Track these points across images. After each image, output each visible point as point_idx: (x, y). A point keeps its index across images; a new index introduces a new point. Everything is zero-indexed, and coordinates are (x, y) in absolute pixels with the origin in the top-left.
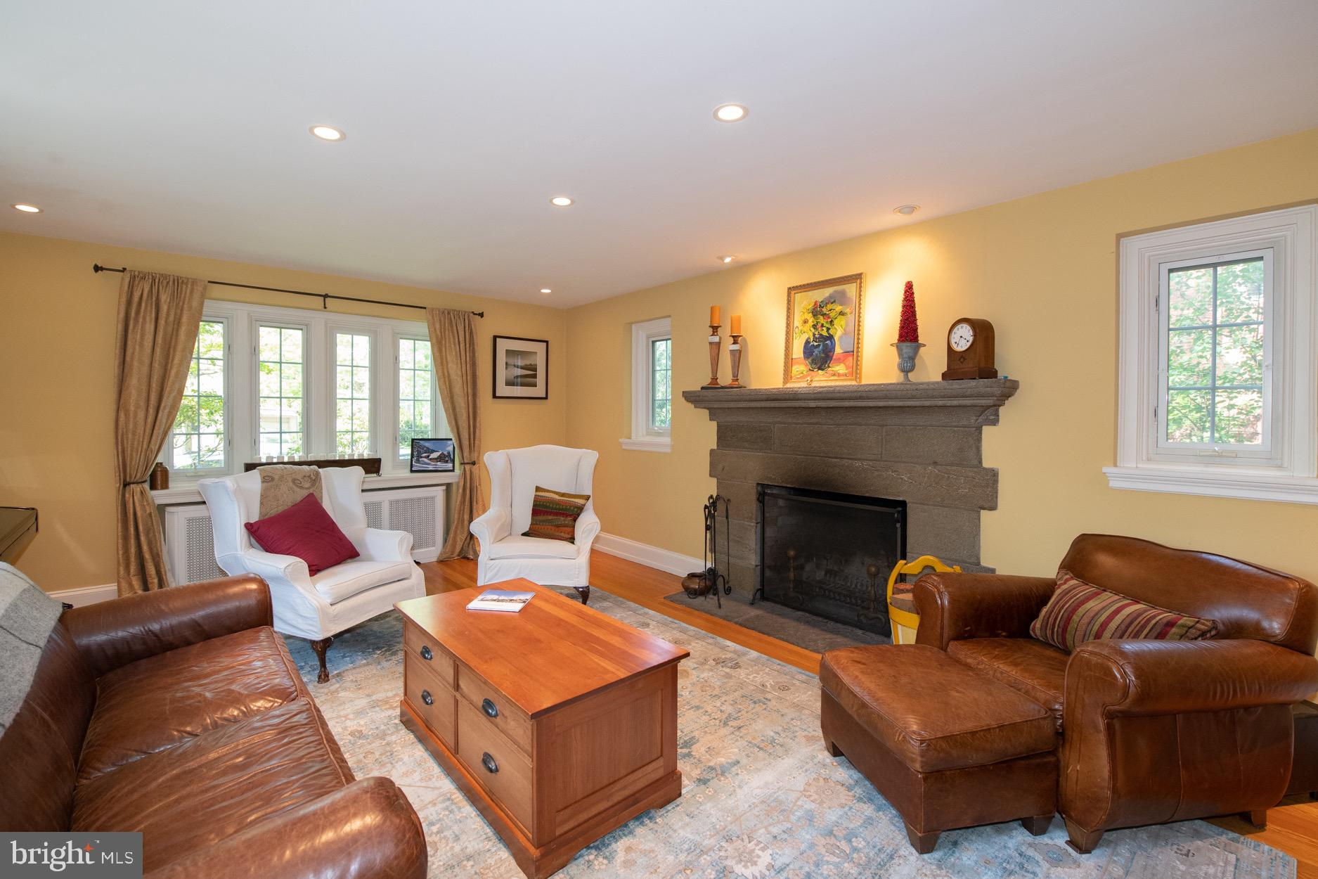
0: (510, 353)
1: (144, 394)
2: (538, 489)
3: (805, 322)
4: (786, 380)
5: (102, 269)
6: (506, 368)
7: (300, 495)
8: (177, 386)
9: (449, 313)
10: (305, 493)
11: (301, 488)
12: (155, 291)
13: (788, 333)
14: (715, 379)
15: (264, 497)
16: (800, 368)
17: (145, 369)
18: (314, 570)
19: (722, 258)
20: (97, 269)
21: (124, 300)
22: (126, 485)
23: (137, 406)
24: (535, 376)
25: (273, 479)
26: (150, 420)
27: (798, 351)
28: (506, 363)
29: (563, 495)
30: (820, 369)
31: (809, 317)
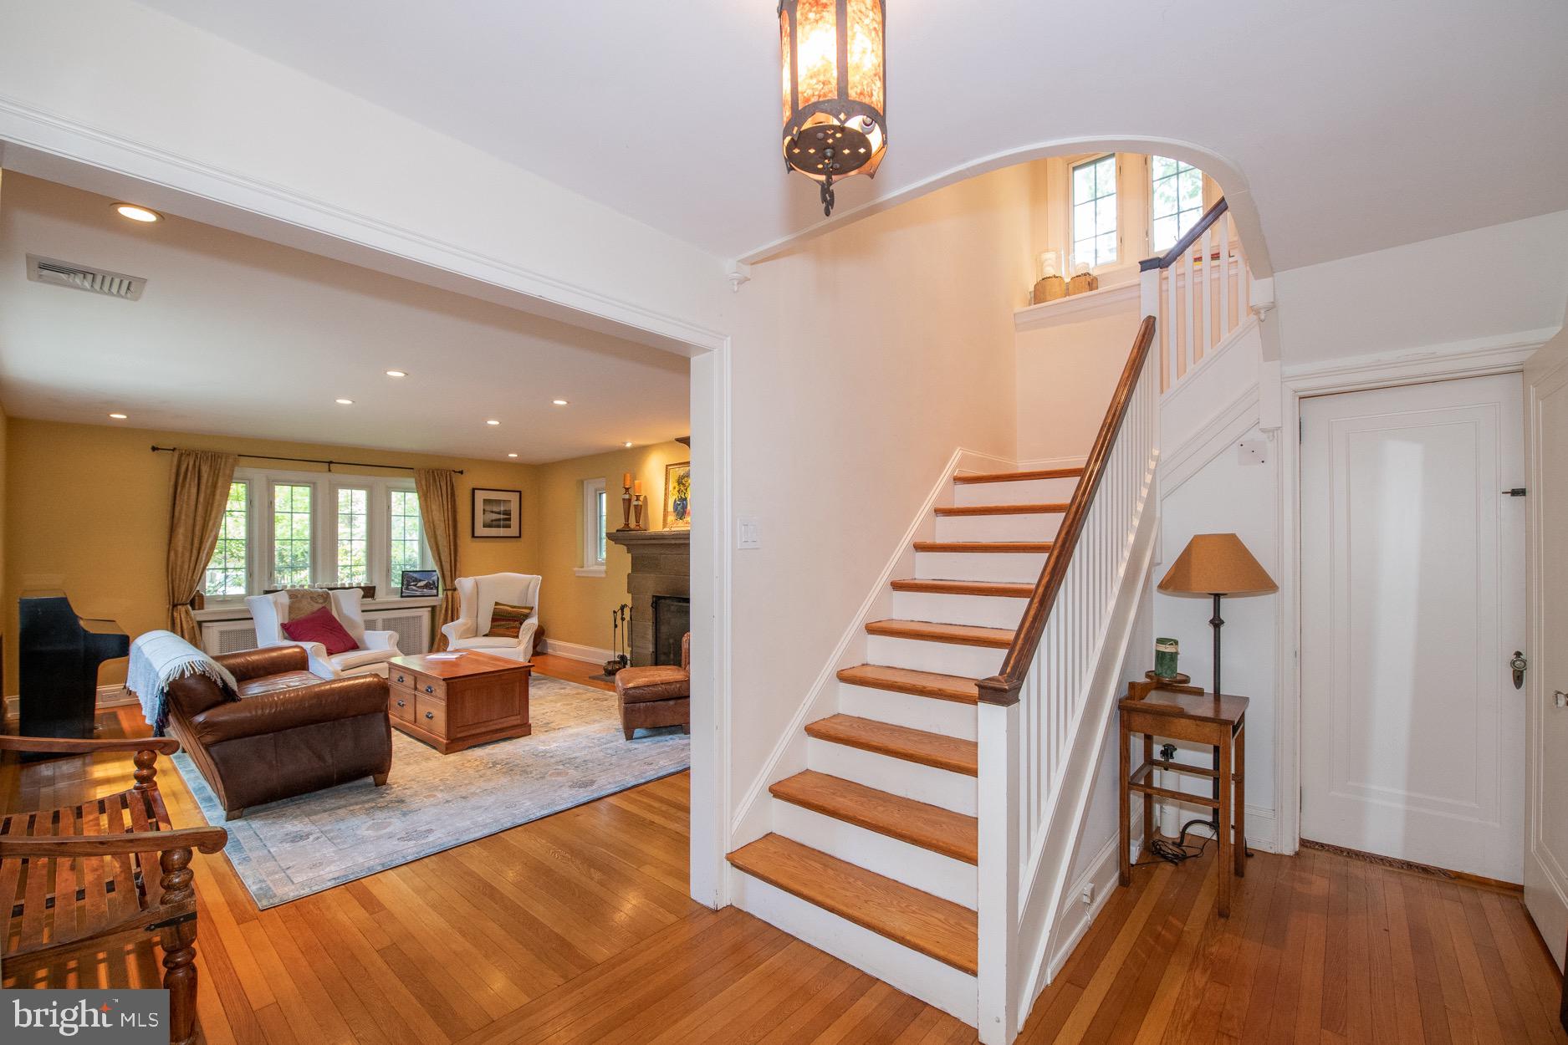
0: (486, 501)
1: (189, 540)
2: (497, 604)
3: (674, 488)
4: (664, 526)
5: (158, 449)
6: (484, 514)
7: (317, 607)
8: (214, 533)
9: (433, 472)
10: (320, 606)
11: (317, 603)
12: (197, 464)
13: (666, 494)
14: (627, 525)
15: (291, 608)
16: (671, 518)
17: (190, 522)
18: (330, 653)
19: (625, 443)
20: (154, 449)
21: (174, 471)
22: (175, 606)
23: (184, 548)
24: (509, 519)
25: (297, 597)
26: (193, 558)
27: (671, 508)
28: (484, 510)
29: (515, 607)
30: (680, 519)
31: (676, 484)
